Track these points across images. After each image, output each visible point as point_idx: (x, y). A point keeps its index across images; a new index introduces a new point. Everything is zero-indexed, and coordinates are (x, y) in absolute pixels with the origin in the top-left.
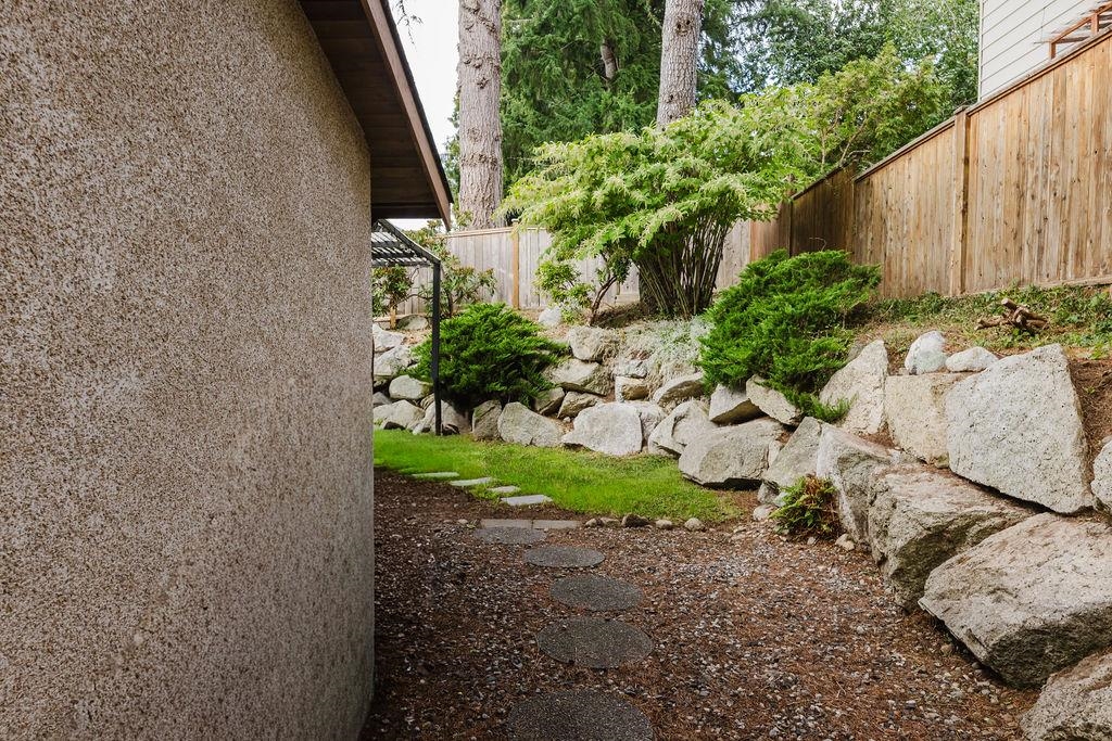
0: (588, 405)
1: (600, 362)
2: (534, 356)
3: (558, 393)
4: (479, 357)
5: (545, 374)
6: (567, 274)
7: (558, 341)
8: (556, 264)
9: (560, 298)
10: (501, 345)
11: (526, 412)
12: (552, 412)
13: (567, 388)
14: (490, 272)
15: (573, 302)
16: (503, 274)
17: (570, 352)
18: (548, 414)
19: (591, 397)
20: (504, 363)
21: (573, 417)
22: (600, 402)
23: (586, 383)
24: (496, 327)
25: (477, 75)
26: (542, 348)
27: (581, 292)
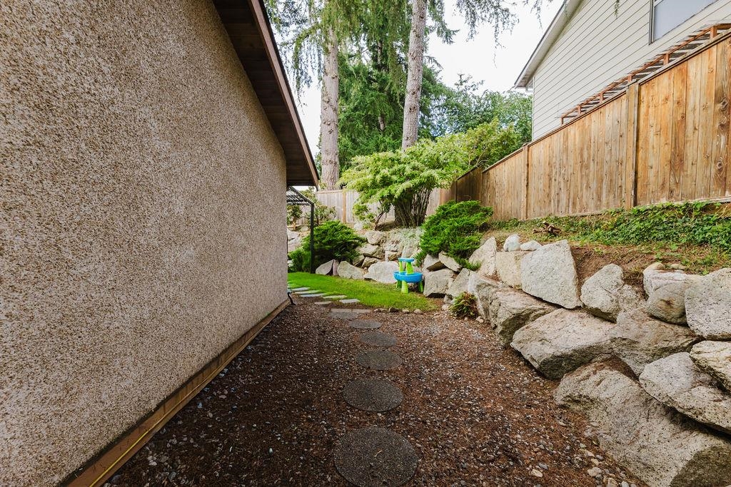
0: (374, 262)
1: (379, 245)
2: (352, 242)
3: (362, 257)
4: (329, 242)
5: (356, 249)
6: (365, 209)
7: (361, 236)
8: (361, 205)
9: (362, 218)
10: (338, 238)
11: (349, 265)
12: (359, 265)
13: (365, 256)
14: (334, 208)
15: (368, 221)
16: (340, 209)
17: (367, 241)
18: (357, 266)
19: (375, 259)
20: (340, 245)
21: (368, 267)
22: (379, 261)
23: (373, 253)
24: (336, 231)
25: (329, 128)
26: (355, 239)
27: (371, 216)
